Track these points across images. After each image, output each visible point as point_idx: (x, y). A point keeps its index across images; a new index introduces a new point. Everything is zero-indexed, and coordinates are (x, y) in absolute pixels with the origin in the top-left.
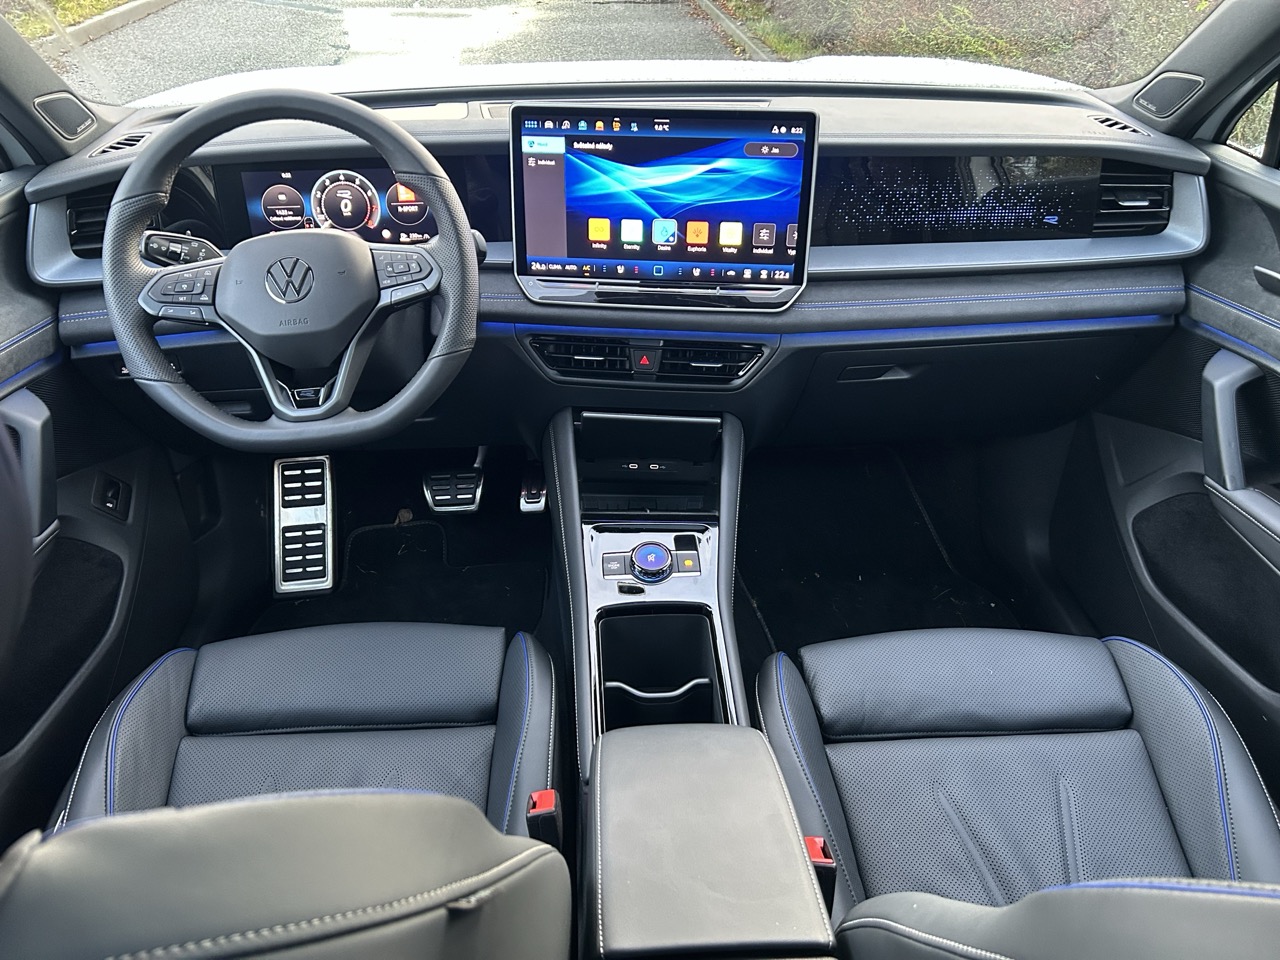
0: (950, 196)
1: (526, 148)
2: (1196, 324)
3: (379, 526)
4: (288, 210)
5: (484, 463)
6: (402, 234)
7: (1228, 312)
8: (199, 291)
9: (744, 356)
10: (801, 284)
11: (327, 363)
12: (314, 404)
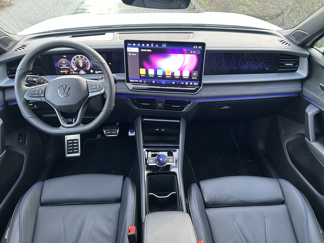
0: (241, 62)
1: (128, 50)
2: (304, 96)
3: (92, 139)
4: (66, 65)
5: (119, 124)
6: (96, 71)
7: (312, 94)
8: (41, 94)
9: (186, 104)
10: (201, 86)
11: (75, 111)
12: (72, 123)
